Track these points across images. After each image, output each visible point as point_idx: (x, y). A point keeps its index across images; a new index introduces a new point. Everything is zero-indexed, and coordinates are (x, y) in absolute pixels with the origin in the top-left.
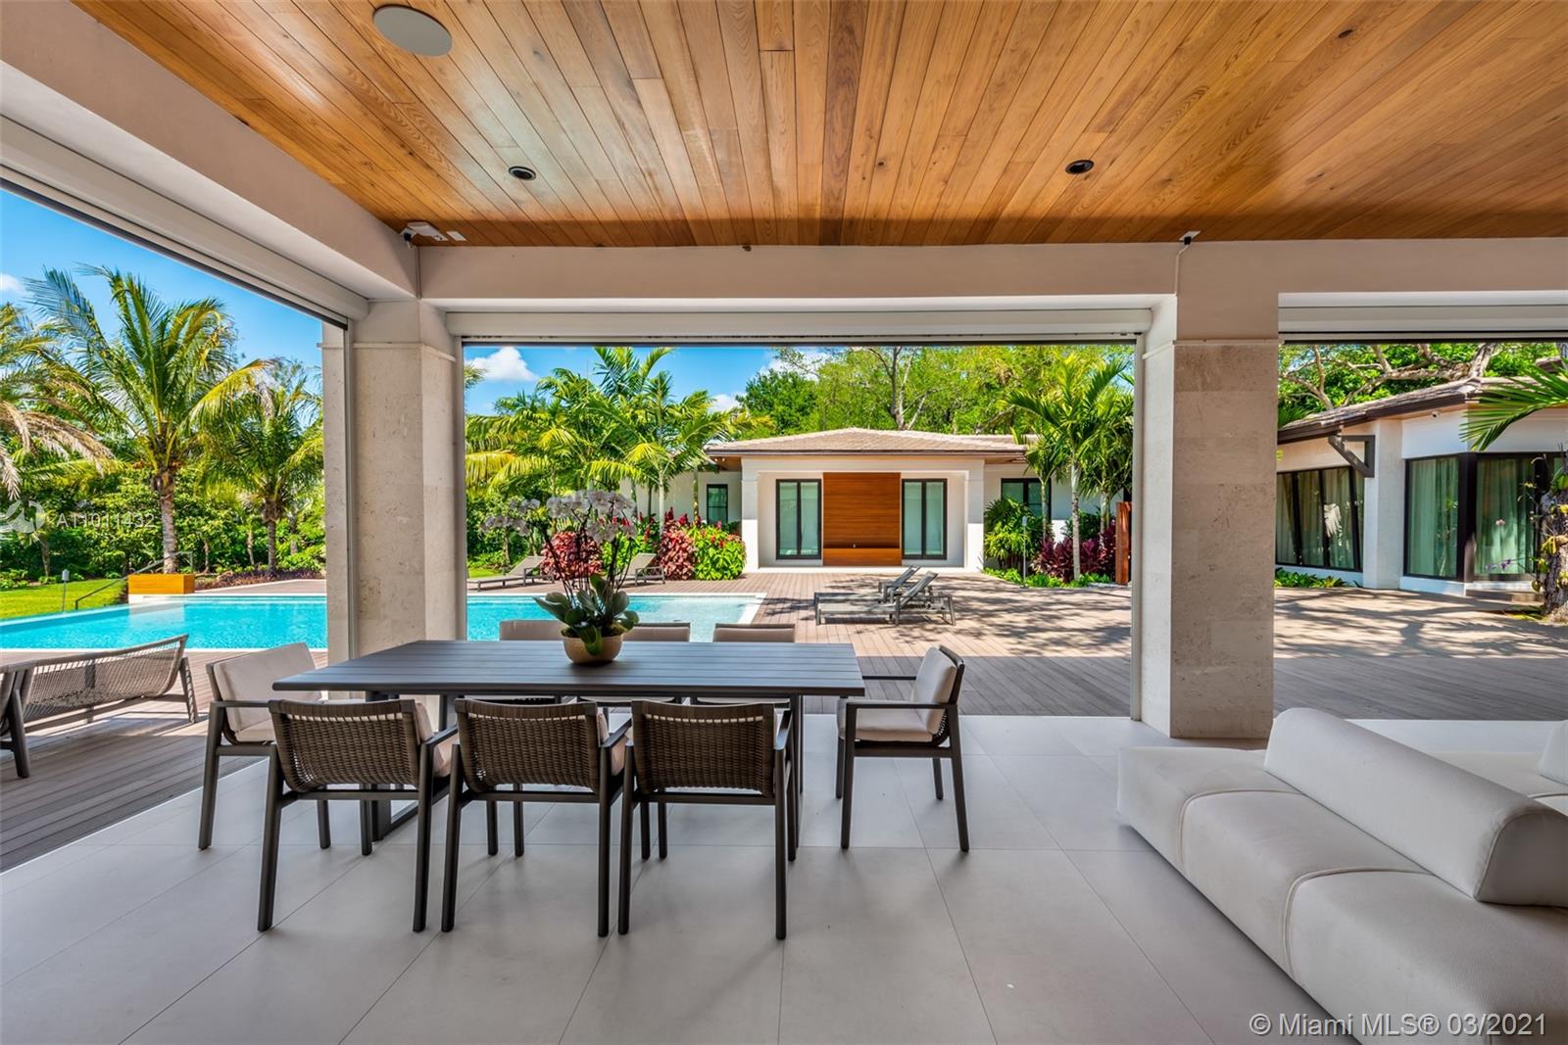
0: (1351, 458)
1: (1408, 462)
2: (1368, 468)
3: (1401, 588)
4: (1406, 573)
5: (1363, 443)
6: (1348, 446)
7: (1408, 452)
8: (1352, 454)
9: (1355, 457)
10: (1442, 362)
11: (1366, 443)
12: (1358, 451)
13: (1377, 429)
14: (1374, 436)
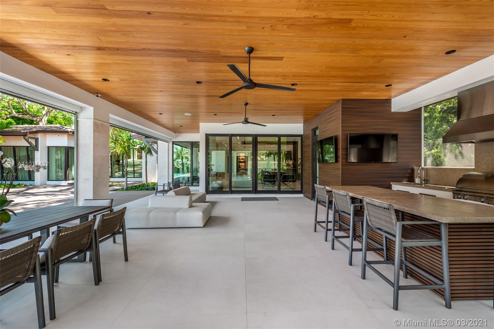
0: (31, 144)
1: (49, 147)
2: (36, 148)
3: (47, 184)
4: (48, 180)
5: (35, 140)
6: (30, 140)
7: (49, 144)
8: (31, 142)
9: (32, 144)
10: (32, 115)
11: (36, 140)
12: (33, 142)
13: (39, 136)
14: (38, 138)
